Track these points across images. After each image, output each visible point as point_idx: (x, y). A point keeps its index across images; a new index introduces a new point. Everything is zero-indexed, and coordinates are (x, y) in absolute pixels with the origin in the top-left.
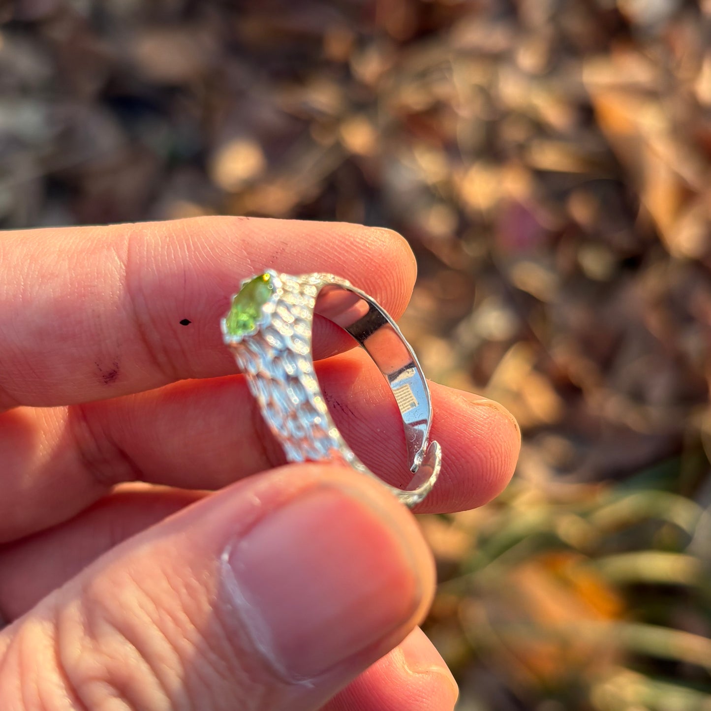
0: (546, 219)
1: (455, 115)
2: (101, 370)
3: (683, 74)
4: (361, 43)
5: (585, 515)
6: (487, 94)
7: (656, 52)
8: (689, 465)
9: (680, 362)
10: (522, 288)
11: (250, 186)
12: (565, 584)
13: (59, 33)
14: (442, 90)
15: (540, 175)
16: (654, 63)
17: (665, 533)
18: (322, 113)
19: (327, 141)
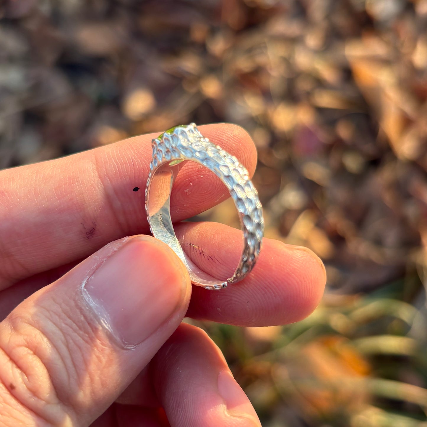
0: (323, 137)
1: (269, 75)
2: (85, 228)
3: (405, 50)
4: (213, 32)
5: (347, 313)
6: (288, 62)
7: (389, 37)
8: (409, 283)
9: (403, 221)
10: (310, 178)
11: (147, 117)
12: (335, 355)
13: (32, 25)
14: (261, 60)
15: (320, 111)
16: (388, 43)
17: (395, 325)
18: (189, 73)
19: (193, 90)
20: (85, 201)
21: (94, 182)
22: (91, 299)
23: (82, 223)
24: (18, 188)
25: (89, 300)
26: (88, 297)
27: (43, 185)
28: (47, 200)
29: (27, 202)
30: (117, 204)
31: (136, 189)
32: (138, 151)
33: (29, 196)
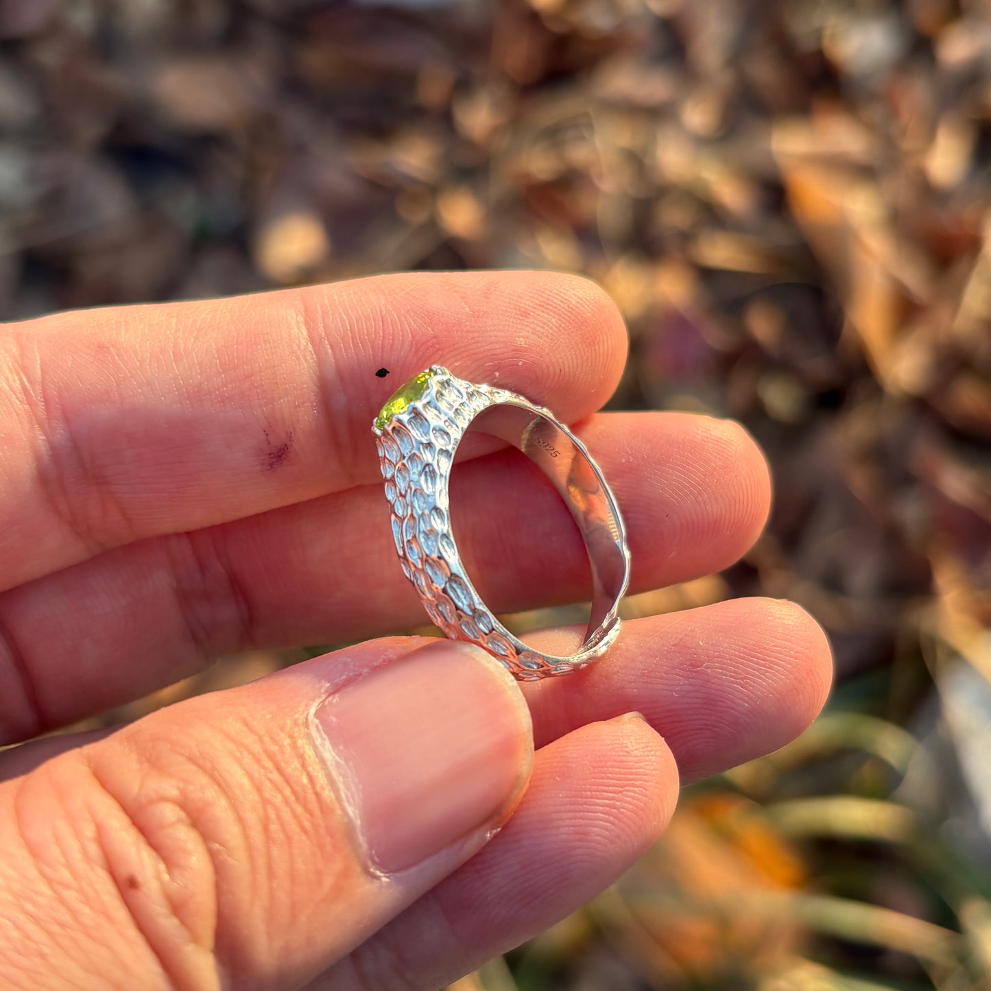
0: (715, 336)
1: (595, 189)
2: (269, 443)
3: (908, 144)
4: (463, 87)
6: (638, 161)
7: (875, 113)
8: (903, 679)
9: (893, 536)
11: (308, 275)
12: (727, 839)
13: (49, 56)
14: (579, 154)
15: (707, 275)
16: (870, 127)
17: (867, 772)
18: (412, 180)
19: (418, 217)
20: (277, 383)
21: (299, 347)
22: (327, 743)
23: (265, 431)
24: (139, 340)
25: (323, 745)
26: (321, 736)
27: (193, 340)
28: (199, 371)
29: (157, 370)
30: (340, 401)
31: (382, 373)
32: (394, 297)
33: (161, 357)
